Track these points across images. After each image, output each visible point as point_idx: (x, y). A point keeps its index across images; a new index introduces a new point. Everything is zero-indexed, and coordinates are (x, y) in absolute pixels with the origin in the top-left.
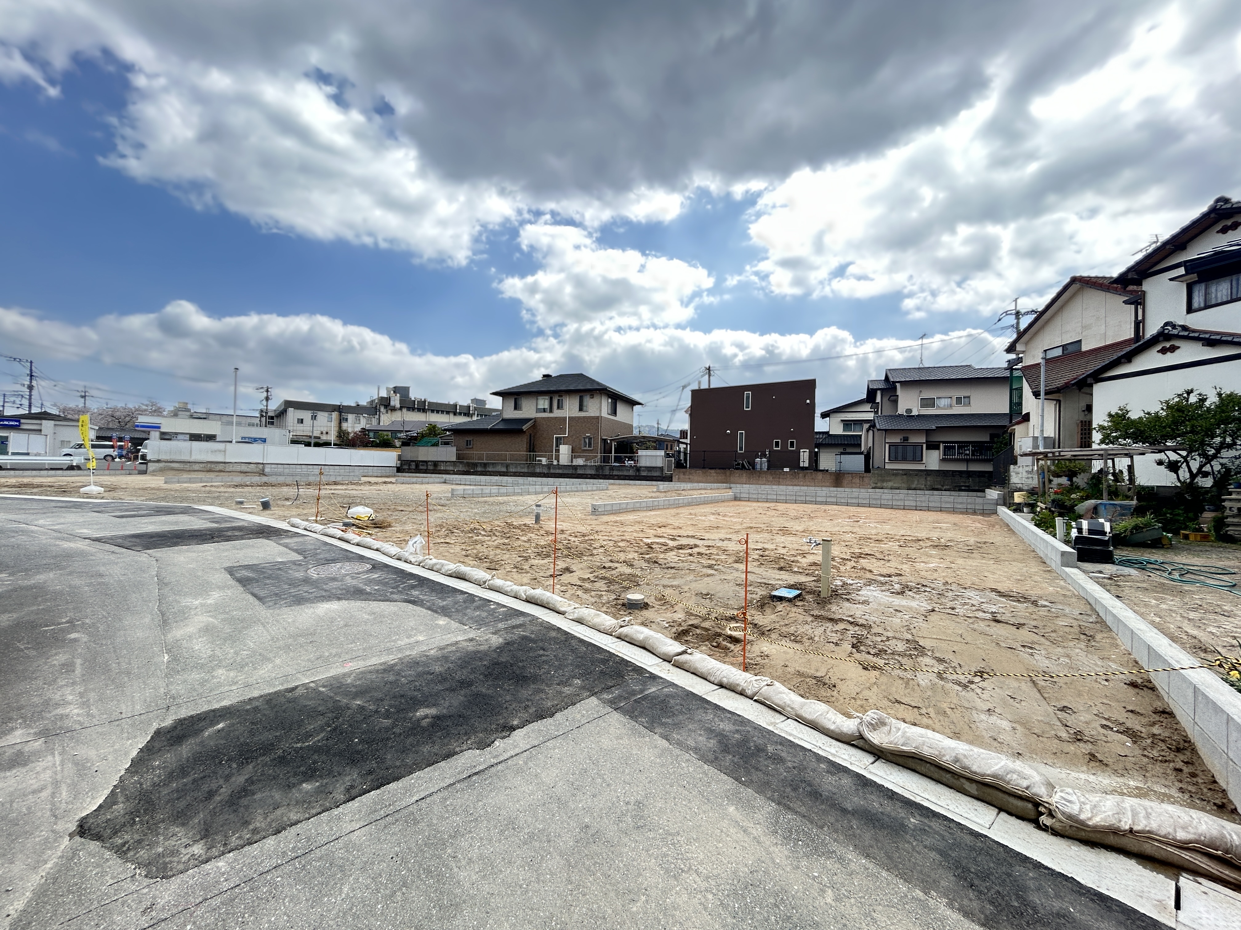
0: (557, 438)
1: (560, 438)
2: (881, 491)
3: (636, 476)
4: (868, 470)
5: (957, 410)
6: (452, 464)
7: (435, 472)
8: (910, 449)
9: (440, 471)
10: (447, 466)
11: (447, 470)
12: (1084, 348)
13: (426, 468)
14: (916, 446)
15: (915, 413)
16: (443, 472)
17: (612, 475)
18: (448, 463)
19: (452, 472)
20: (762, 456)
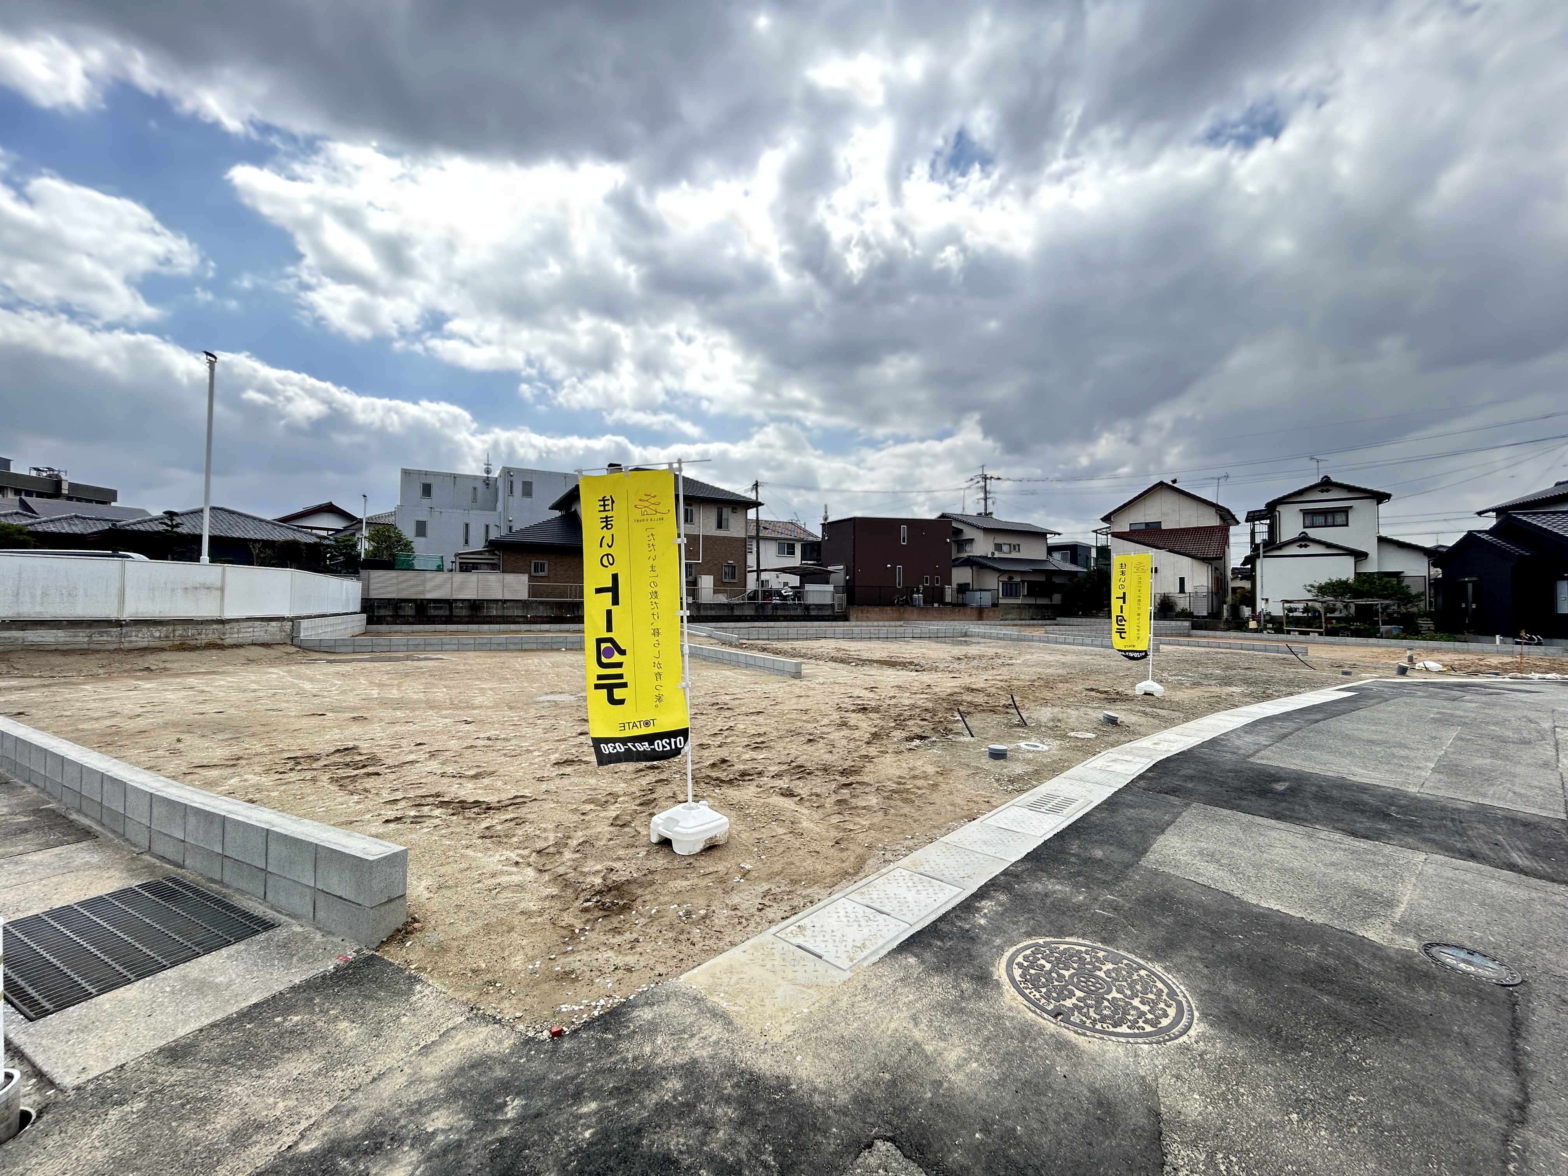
0: (686, 566)
1: (691, 565)
2: (1006, 622)
3: (805, 616)
4: (995, 605)
5: (1014, 555)
6: (520, 604)
7: (476, 620)
8: (1014, 586)
9: (489, 619)
10: (507, 608)
11: (507, 617)
12: (1163, 527)
13: (447, 613)
14: (1017, 584)
15: (997, 555)
16: (498, 619)
17: (777, 616)
18: (508, 604)
19: (521, 620)
20: (918, 592)
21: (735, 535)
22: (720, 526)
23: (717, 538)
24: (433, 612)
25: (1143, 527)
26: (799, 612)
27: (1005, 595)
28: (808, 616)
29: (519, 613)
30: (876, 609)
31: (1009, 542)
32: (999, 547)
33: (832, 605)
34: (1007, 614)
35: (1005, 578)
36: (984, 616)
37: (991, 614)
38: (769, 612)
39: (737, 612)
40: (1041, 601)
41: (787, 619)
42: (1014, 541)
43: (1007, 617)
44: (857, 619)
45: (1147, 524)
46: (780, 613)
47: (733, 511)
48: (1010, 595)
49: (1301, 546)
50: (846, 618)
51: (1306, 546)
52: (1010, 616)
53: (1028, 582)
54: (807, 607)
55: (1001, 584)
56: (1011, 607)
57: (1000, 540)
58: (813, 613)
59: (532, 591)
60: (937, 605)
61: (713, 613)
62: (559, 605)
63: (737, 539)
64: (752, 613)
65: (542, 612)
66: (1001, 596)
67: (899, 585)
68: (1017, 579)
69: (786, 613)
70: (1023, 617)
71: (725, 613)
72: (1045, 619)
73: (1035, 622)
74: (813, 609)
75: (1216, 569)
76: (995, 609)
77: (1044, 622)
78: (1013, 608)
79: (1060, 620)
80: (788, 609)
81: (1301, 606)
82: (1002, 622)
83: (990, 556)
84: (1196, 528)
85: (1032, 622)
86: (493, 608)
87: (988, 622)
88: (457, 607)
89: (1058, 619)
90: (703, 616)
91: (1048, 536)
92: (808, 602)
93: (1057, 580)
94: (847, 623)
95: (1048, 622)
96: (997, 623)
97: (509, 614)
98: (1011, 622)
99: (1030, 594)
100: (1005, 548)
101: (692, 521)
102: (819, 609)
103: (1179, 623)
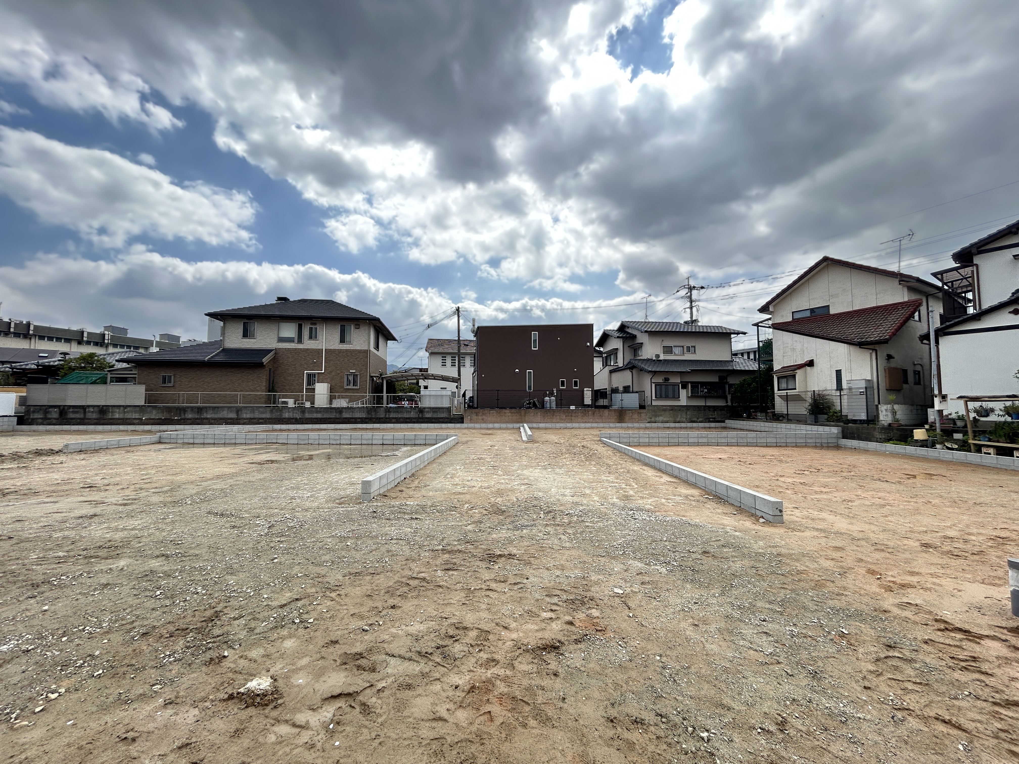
0: (309, 375)
1: (314, 375)
2: (654, 425)
3: (419, 418)
4: (642, 407)
6: (138, 409)
7: (102, 421)
8: (670, 388)
9: (111, 421)
10: (128, 412)
11: (127, 419)
12: (832, 311)
13: (82, 416)
14: (675, 385)
15: (662, 357)
16: (119, 421)
17: (389, 418)
18: (129, 409)
19: (137, 421)
21: (358, 348)
22: (342, 341)
23: (340, 351)
24: (71, 416)
25: (808, 314)
26: (413, 415)
27: (659, 396)
28: (422, 418)
29: (137, 416)
30: (493, 412)
31: (683, 344)
32: (668, 350)
33: (449, 409)
34: (656, 416)
35: (660, 380)
36: (627, 418)
37: (636, 416)
38: (382, 415)
39: (345, 415)
40: (711, 403)
41: (398, 421)
43: (657, 419)
44: (471, 421)
45: (812, 310)
46: (392, 415)
47: (357, 327)
48: (667, 397)
50: (461, 420)
52: (661, 418)
53: (691, 383)
54: (421, 410)
55: (653, 385)
56: (664, 409)
57: (669, 342)
59: (149, 399)
60: (572, 407)
61: (319, 416)
62: (169, 409)
64: (363, 415)
65: (154, 415)
66: (654, 398)
67: (530, 388)
68: (676, 380)
70: (678, 420)
71: (333, 415)
72: (710, 422)
73: (695, 425)
74: (428, 412)
75: (889, 357)
76: (642, 411)
77: (707, 425)
78: (665, 410)
79: (730, 423)
80: (401, 412)
82: (648, 425)
83: (654, 358)
84: (874, 308)
85: (689, 425)
86: (116, 412)
87: (630, 425)
88: (89, 412)
89: (727, 421)
90: (307, 419)
91: (732, 336)
92: (424, 406)
93: (732, 380)
94: (458, 425)
95: (713, 425)
96: (642, 425)
97: (129, 417)
98: (660, 425)
99: (693, 396)
100: (676, 350)
101: (316, 337)
102: (434, 412)
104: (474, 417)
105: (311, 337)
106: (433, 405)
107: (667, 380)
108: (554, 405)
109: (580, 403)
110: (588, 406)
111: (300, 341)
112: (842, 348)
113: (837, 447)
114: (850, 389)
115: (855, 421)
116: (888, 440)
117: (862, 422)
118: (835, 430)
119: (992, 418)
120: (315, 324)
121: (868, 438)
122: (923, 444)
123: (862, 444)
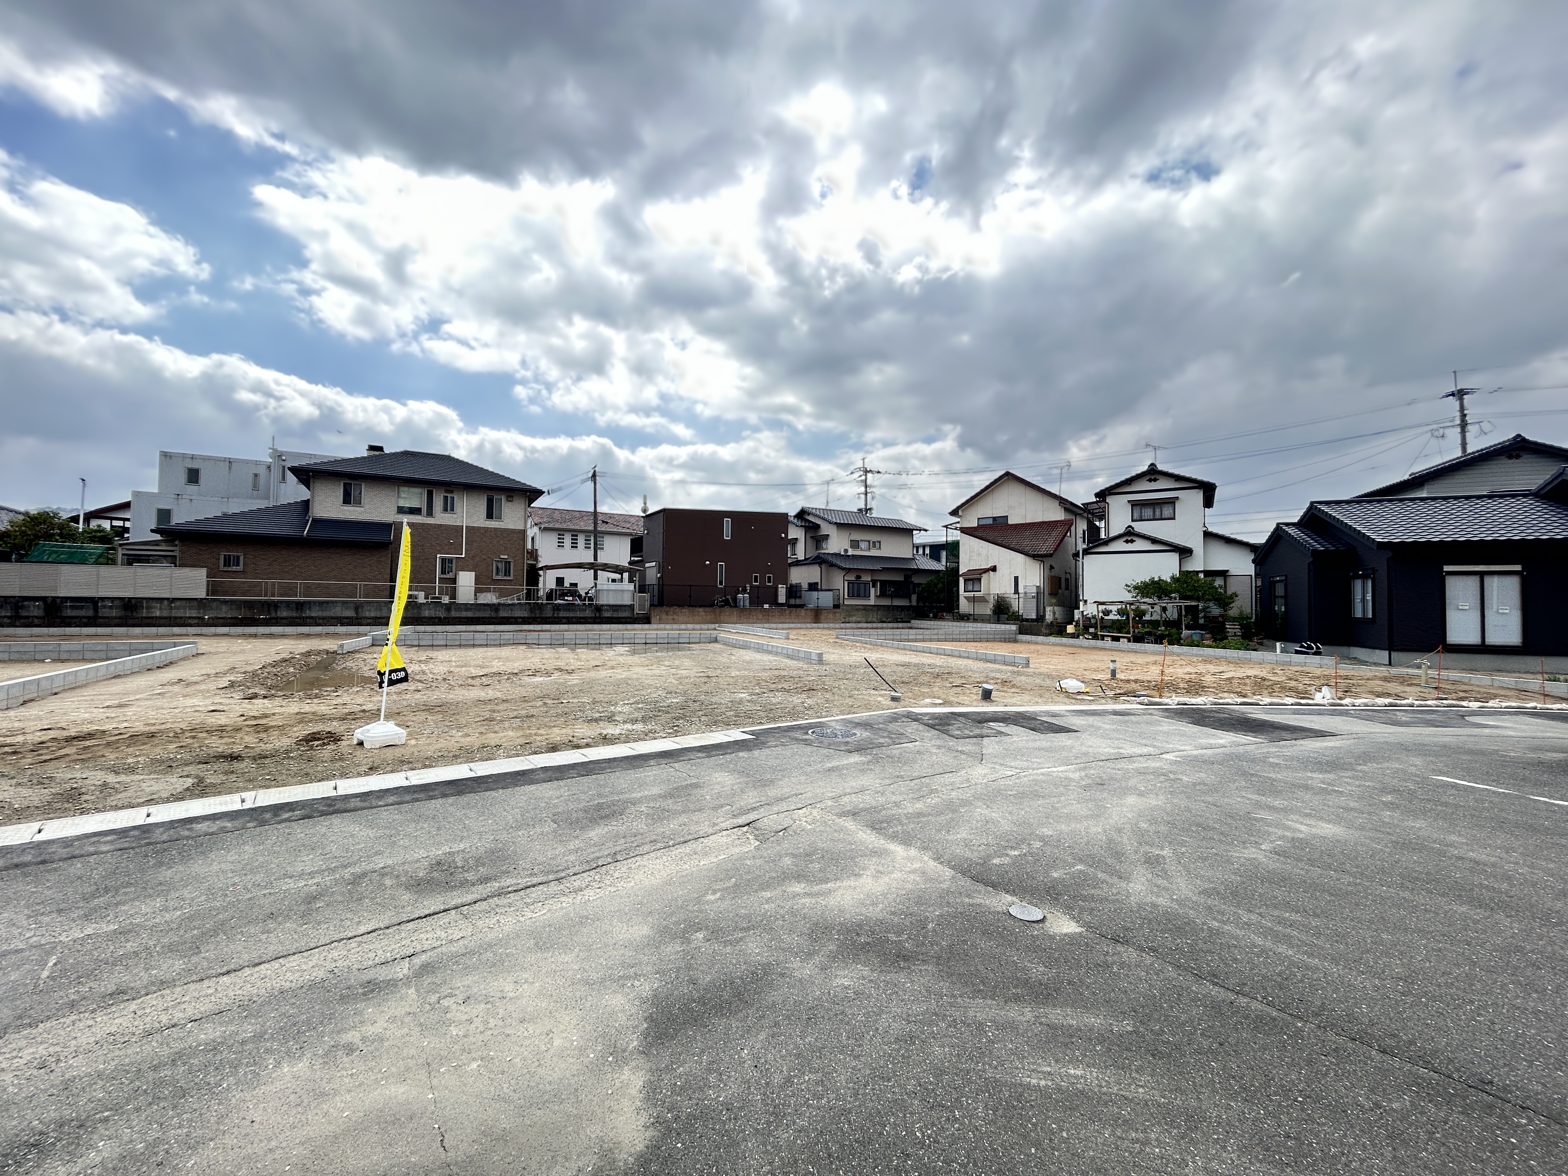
0: (443, 560)
1: (451, 561)
2: (848, 625)
3: (595, 617)
4: (836, 606)
5: (874, 553)
6: (195, 603)
7: (131, 622)
8: (862, 586)
9: (148, 621)
10: (177, 608)
11: (176, 618)
12: (1010, 522)
13: (90, 613)
14: (866, 584)
15: (850, 553)
16: (162, 621)
17: (558, 618)
18: (178, 603)
19: (196, 621)
20: (744, 591)
21: (511, 526)
22: (490, 516)
23: (487, 530)
24: (69, 613)
25: (990, 522)
26: (588, 613)
27: (851, 595)
28: (600, 617)
29: (193, 613)
30: (685, 610)
31: (868, 539)
32: (855, 544)
33: (631, 607)
34: (850, 616)
35: (852, 577)
36: (822, 618)
37: (831, 616)
38: (549, 613)
39: (503, 614)
40: (897, 602)
41: (569, 621)
42: (874, 537)
43: (851, 619)
44: (660, 621)
45: (994, 519)
46: (562, 614)
47: (510, 499)
48: (858, 596)
49: (1127, 542)
50: (646, 620)
51: (1132, 541)
52: (854, 619)
53: (880, 581)
54: (601, 608)
55: (846, 583)
56: (857, 608)
57: (856, 536)
58: (607, 614)
59: (213, 588)
60: (766, 606)
61: (469, 614)
62: (250, 605)
63: (513, 531)
64: (525, 614)
65: (224, 612)
66: (846, 597)
67: (721, 583)
68: (867, 578)
69: (571, 615)
70: (870, 620)
71: (487, 614)
72: (898, 622)
73: (885, 625)
74: (607, 610)
75: (1052, 567)
76: (837, 610)
77: (895, 625)
78: (858, 610)
79: (915, 623)
80: (573, 610)
81: (1114, 608)
82: (843, 625)
83: (842, 553)
84: (1041, 523)
85: (880, 625)
86: (155, 608)
87: (826, 625)
88: (105, 607)
89: (913, 621)
90: (455, 618)
91: (915, 532)
92: (601, 602)
93: (916, 580)
94: (646, 626)
95: (900, 625)
96: (837, 626)
97: (179, 615)
98: (853, 625)
99: (883, 595)
100: (863, 545)
101: (452, 509)
102: (613, 611)
103: (1008, 627)
104: (664, 616)
105: (445, 510)
106: (612, 602)
107: (858, 577)
108: (747, 603)
109: (774, 602)
110: (782, 605)
111: (430, 513)
112: (1020, 557)
113: (1015, 641)
114: (1025, 593)
115: (1027, 620)
116: (1050, 634)
117: (1033, 621)
118: (1014, 627)
119: (1111, 617)
120: (452, 492)
121: (1037, 634)
122: (1073, 636)
123: (1034, 638)
